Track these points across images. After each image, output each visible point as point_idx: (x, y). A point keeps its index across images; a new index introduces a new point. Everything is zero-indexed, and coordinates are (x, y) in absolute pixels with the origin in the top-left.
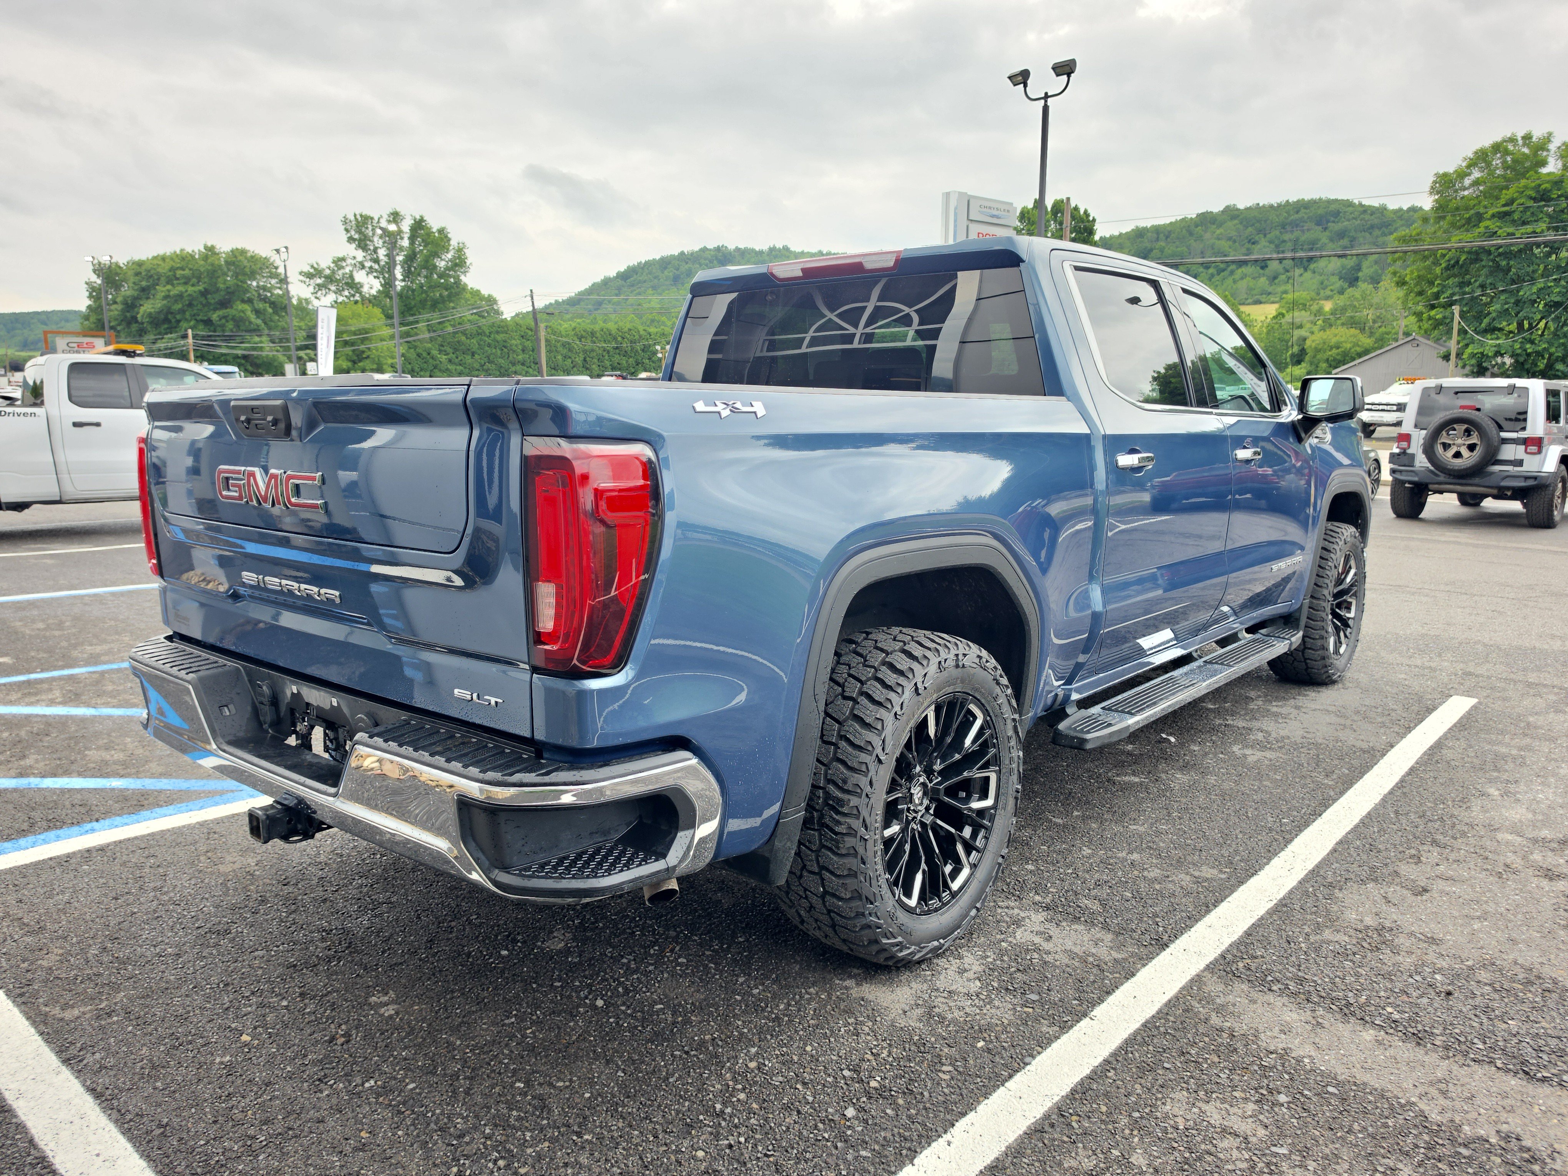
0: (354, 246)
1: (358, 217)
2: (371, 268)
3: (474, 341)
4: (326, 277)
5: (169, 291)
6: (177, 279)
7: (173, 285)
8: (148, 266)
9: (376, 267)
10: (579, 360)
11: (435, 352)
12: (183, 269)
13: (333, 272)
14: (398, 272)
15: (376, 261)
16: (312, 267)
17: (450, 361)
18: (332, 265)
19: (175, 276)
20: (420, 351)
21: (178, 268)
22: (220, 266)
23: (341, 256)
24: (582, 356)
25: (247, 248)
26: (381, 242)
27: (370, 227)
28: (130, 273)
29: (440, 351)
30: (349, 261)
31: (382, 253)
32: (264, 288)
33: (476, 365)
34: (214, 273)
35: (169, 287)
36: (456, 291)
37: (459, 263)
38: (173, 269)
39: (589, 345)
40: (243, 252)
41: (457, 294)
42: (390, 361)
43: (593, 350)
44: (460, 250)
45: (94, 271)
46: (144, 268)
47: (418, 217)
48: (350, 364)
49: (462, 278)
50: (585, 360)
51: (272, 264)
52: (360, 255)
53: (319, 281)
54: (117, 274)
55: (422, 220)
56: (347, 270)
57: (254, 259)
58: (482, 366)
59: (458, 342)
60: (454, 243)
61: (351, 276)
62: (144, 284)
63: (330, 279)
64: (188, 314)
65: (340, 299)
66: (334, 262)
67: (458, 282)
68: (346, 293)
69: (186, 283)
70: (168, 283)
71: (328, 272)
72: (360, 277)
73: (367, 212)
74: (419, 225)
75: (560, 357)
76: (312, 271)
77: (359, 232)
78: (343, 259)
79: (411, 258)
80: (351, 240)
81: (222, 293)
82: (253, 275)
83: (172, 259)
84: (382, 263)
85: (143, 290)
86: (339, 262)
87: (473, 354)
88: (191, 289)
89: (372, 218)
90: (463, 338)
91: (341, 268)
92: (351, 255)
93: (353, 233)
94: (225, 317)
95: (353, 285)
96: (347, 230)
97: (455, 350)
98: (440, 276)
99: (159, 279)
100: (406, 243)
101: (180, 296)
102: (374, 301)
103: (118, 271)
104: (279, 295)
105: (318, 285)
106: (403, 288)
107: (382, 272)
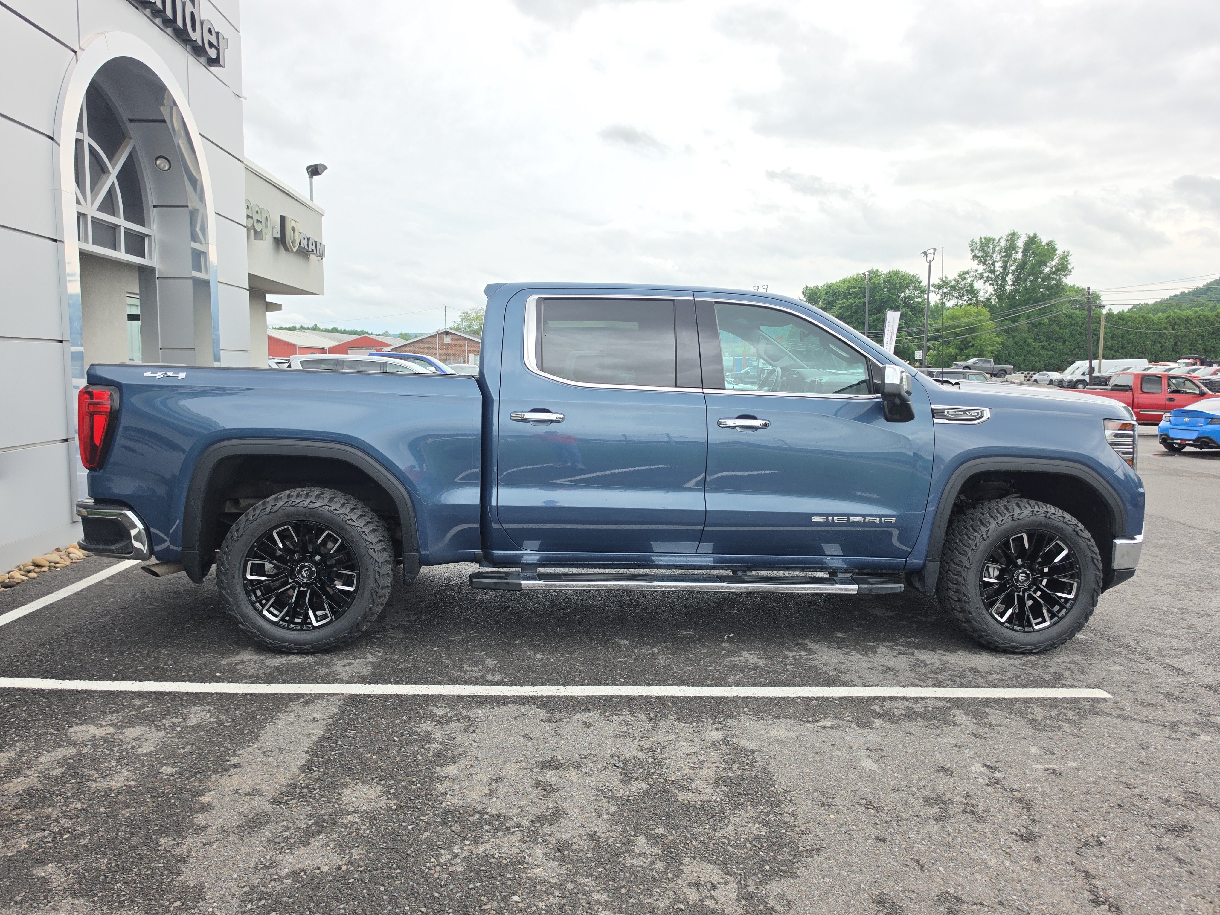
0: (976, 262)
1: (983, 239)
2: (988, 277)
3: (1067, 330)
4: (951, 287)
5: (844, 303)
6: (851, 295)
7: (847, 299)
8: (834, 287)
9: (993, 276)
10: (1169, 345)
11: (1031, 341)
12: (855, 288)
13: (958, 283)
14: (1009, 279)
15: (993, 272)
16: (942, 280)
17: (1043, 347)
18: (957, 278)
19: (849, 293)
20: (1016, 339)
21: (851, 288)
22: (879, 284)
23: (965, 270)
24: (1172, 341)
25: (901, 270)
26: (999, 256)
27: (991, 246)
28: (824, 292)
29: (1035, 340)
30: (972, 274)
31: (998, 266)
32: (909, 298)
33: (1066, 351)
34: (875, 289)
35: (844, 300)
36: (1058, 289)
37: (1063, 268)
38: (848, 288)
39: (1182, 331)
40: (896, 273)
41: (1057, 293)
42: (990, 348)
43: (1185, 336)
44: (1064, 258)
45: (803, 293)
46: (832, 288)
47: (1032, 235)
48: (957, 351)
49: (1064, 280)
50: (1175, 344)
51: (917, 280)
52: (981, 268)
53: (945, 290)
54: (816, 294)
55: (1035, 236)
56: (969, 280)
57: (904, 277)
58: (1071, 351)
59: (1052, 332)
60: (1059, 252)
61: (971, 285)
62: (830, 299)
63: (954, 288)
64: (854, 318)
65: (960, 303)
66: (960, 275)
67: (1059, 283)
68: (965, 298)
69: (855, 297)
70: (844, 298)
71: (953, 283)
72: (978, 285)
73: (990, 235)
74: (1032, 241)
75: (1149, 343)
76: (941, 283)
77: (983, 250)
78: (967, 273)
79: (1022, 266)
80: (975, 257)
81: (878, 303)
82: (901, 289)
83: (849, 282)
84: (998, 273)
85: (829, 303)
86: (963, 275)
87: (1064, 342)
88: (857, 301)
89: (994, 240)
90: (1057, 329)
91: (965, 279)
92: (974, 269)
93: (977, 252)
94: (877, 320)
95: (972, 292)
96: (972, 251)
97: (1049, 338)
98: (1044, 280)
99: (839, 296)
100: (1019, 256)
101: (851, 306)
102: (987, 304)
103: (817, 291)
104: (919, 303)
105: (945, 293)
106: (1012, 291)
107: (996, 280)
